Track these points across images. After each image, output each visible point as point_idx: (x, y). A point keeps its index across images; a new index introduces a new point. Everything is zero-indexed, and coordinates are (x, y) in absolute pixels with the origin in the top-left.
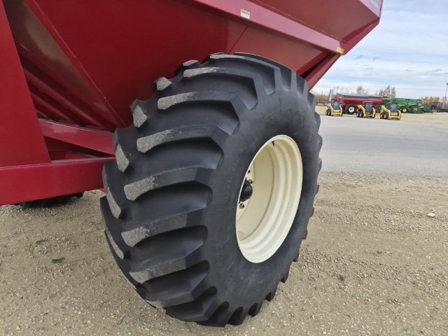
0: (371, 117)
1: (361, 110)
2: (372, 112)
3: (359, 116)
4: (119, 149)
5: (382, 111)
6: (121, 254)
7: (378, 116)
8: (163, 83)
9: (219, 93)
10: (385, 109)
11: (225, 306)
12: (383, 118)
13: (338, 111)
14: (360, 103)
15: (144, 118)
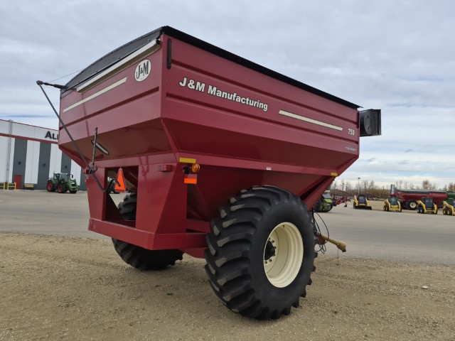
0: (433, 213)
1: (420, 206)
2: (433, 208)
3: (419, 212)
4: (215, 227)
5: (444, 207)
6: (218, 289)
7: (440, 212)
8: (233, 200)
9: (255, 205)
10: (447, 205)
11: (267, 309)
12: (446, 214)
13: (397, 206)
14: (419, 198)
15: (225, 214)
